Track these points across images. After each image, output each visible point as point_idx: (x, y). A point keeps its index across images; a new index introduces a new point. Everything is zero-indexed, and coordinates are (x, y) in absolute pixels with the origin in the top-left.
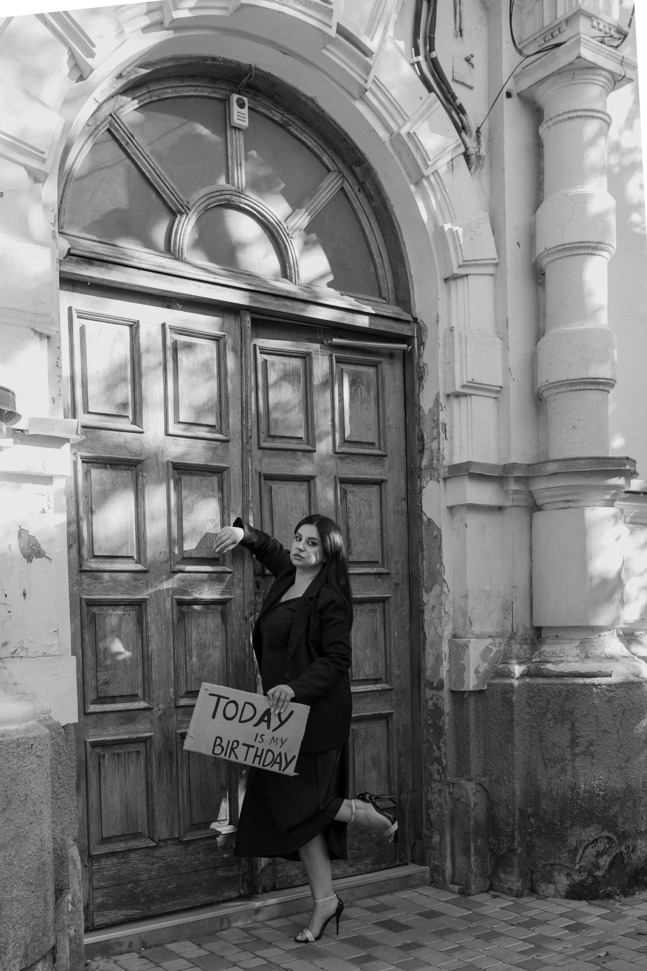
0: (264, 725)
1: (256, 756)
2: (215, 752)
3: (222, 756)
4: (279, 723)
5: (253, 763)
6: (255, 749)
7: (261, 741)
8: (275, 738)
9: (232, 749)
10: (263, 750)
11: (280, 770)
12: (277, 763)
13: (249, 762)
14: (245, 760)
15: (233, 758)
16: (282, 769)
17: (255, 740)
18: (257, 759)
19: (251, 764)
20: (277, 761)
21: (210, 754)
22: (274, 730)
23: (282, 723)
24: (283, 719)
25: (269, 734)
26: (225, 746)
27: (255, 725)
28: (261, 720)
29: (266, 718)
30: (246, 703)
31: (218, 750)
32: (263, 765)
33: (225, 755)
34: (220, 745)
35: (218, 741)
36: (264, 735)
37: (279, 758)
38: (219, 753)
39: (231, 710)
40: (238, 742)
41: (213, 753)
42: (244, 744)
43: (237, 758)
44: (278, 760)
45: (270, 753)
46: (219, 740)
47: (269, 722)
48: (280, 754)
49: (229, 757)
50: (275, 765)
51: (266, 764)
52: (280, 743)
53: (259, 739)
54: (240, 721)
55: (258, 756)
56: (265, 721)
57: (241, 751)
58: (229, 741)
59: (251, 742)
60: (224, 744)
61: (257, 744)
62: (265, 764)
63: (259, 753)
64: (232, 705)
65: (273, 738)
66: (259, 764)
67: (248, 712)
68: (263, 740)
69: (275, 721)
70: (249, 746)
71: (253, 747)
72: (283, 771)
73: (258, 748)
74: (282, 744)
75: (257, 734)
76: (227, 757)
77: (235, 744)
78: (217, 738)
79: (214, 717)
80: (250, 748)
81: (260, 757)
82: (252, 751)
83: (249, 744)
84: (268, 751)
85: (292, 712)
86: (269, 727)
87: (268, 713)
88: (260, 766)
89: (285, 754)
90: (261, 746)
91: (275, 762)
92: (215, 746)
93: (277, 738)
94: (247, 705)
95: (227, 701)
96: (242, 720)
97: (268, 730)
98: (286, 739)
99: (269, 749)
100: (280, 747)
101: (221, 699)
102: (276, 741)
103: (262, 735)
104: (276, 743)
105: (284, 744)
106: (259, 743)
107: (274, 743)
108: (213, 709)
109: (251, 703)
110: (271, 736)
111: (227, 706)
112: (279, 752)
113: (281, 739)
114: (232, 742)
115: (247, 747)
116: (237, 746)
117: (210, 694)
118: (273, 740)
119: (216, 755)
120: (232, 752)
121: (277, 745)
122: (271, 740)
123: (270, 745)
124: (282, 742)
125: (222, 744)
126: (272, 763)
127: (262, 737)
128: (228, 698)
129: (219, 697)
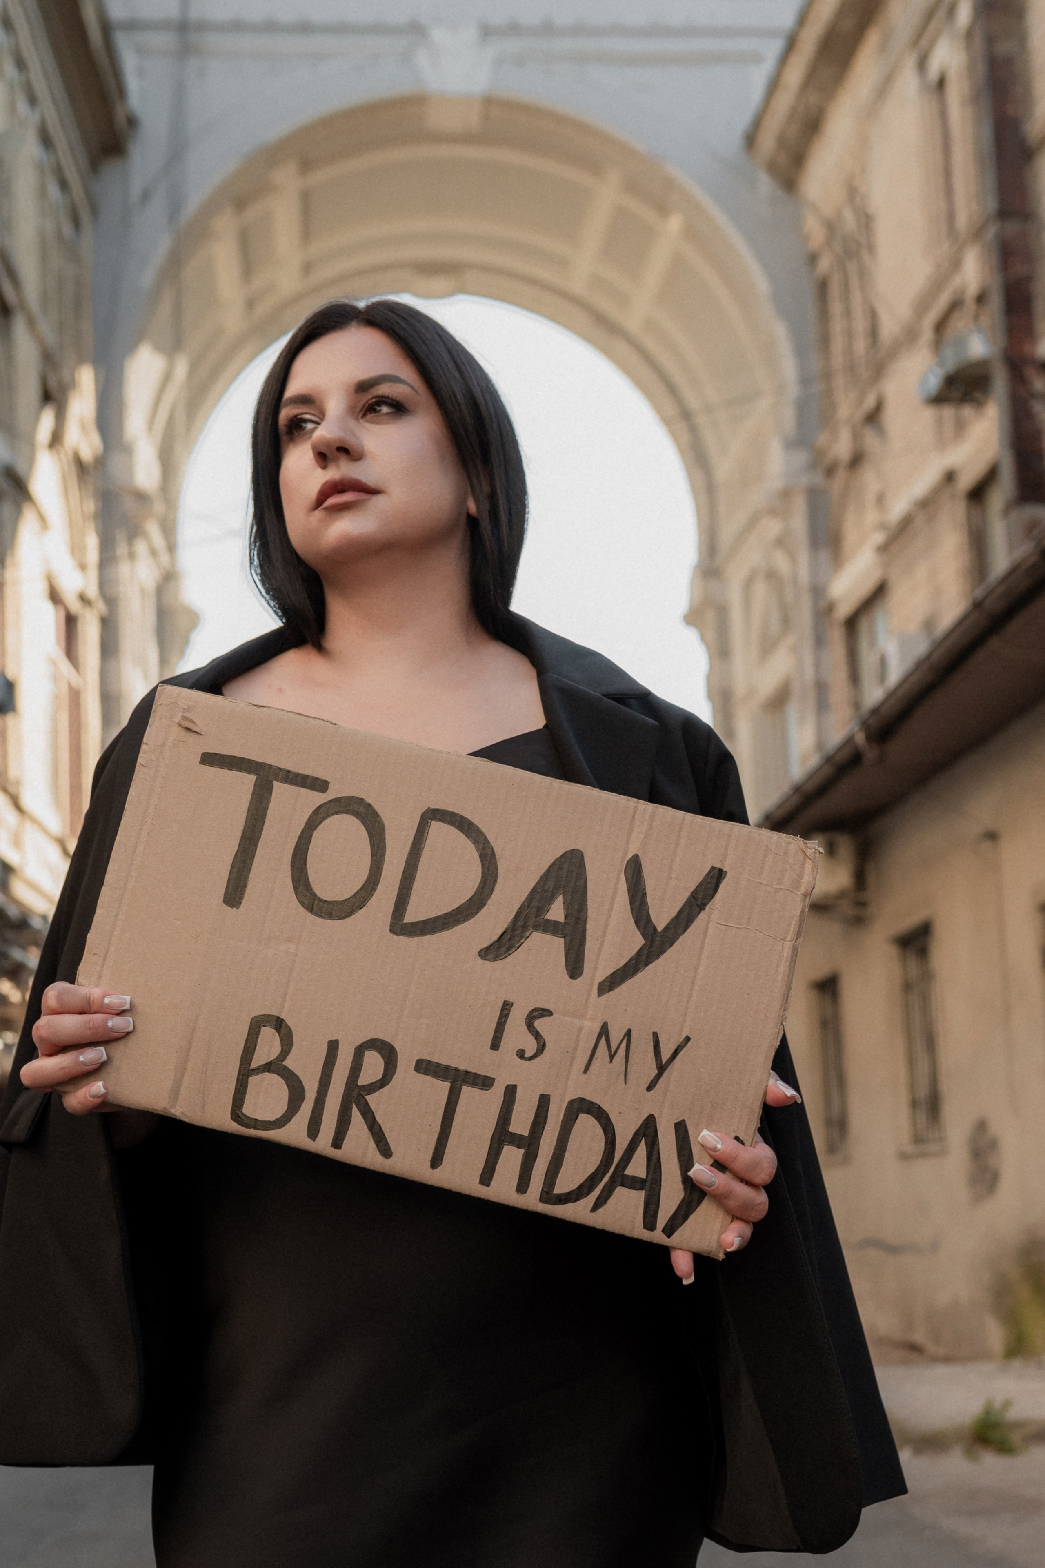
0: (545, 947)
1: (502, 1137)
2: (248, 1109)
3: (292, 1132)
4: (639, 941)
5: (486, 1177)
6: (496, 1095)
7: (531, 1047)
8: (616, 1036)
9: (356, 1096)
10: (544, 1101)
11: (650, 1223)
12: (634, 1183)
13: (459, 1176)
14: (436, 1160)
15: (360, 1150)
16: (662, 1220)
17: (495, 1045)
18: (512, 1157)
19: (470, 1185)
20: (629, 1171)
21: (219, 1118)
22: (607, 986)
23: (656, 942)
24: (661, 918)
25: (577, 1009)
26: (309, 1072)
27: (494, 952)
28: (529, 920)
29: (557, 912)
30: (431, 815)
31: (266, 1097)
32: (547, 1196)
33: (313, 1130)
34: (276, 1066)
35: (269, 1045)
36: (546, 1013)
37: (641, 1151)
38: (272, 1118)
39: (339, 858)
40: (389, 1054)
41: (237, 1115)
42: (424, 1067)
43: (386, 1152)
44: (638, 1168)
45: (586, 1123)
46: (271, 1038)
47: (574, 934)
48: (648, 1130)
49: (337, 1143)
50: (620, 1192)
51: (565, 1184)
52: (645, 1065)
53: (516, 1035)
54: (400, 927)
55: (517, 1140)
56: (552, 928)
57: (409, 1106)
58: (333, 1047)
59: (469, 1055)
60: (305, 1064)
61: (504, 1068)
62: (562, 1188)
63: (521, 1125)
64: (347, 830)
65: (604, 1031)
66: (523, 1186)
67: (449, 872)
68: (541, 1048)
70: (458, 1079)
71: (485, 1083)
72: (669, 1230)
73: (511, 1092)
74: (662, 1069)
75: (507, 1007)
76: (323, 1145)
77: (373, 1065)
78: (256, 1025)
79: (234, 896)
80: (466, 1090)
81: (529, 1144)
82: (479, 1111)
83: (461, 1064)
84: (579, 1107)
85: (716, 877)
86: (575, 967)
87: (566, 874)
88: (531, 1201)
89: (681, 1129)
90: (530, 1079)
91: (622, 1180)
92: (245, 1073)
93: (629, 1033)
94: (437, 828)
95: (318, 799)
96: (410, 917)
97: (573, 981)
98: (688, 1039)
99: (582, 1100)
100: (649, 1089)
101: (279, 789)
102: (622, 1051)
103: (535, 1010)
104: (624, 1060)
105: (668, 1070)
106: (518, 1060)
107: (611, 1062)
108: (233, 845)
109: (462, 817)
110: (592, 1019)
111: (316, 834)
112: (645, 1116)
113: (656, 1036)
114: (353, 1051)
115: (447, 1085)
116: (384, 1075)
117: (209, 759)
118: (603, 1041)
119: (255, 1128)
120: (356, 1115)
121: (629, 1077)
122: (594, 1042)
123: (588, 1072)
124: (656, 1056)
125: (289, 1063)
126: (601, 1181)
127: (538, 1024)
128: (321, 785)
129: (267, 776)
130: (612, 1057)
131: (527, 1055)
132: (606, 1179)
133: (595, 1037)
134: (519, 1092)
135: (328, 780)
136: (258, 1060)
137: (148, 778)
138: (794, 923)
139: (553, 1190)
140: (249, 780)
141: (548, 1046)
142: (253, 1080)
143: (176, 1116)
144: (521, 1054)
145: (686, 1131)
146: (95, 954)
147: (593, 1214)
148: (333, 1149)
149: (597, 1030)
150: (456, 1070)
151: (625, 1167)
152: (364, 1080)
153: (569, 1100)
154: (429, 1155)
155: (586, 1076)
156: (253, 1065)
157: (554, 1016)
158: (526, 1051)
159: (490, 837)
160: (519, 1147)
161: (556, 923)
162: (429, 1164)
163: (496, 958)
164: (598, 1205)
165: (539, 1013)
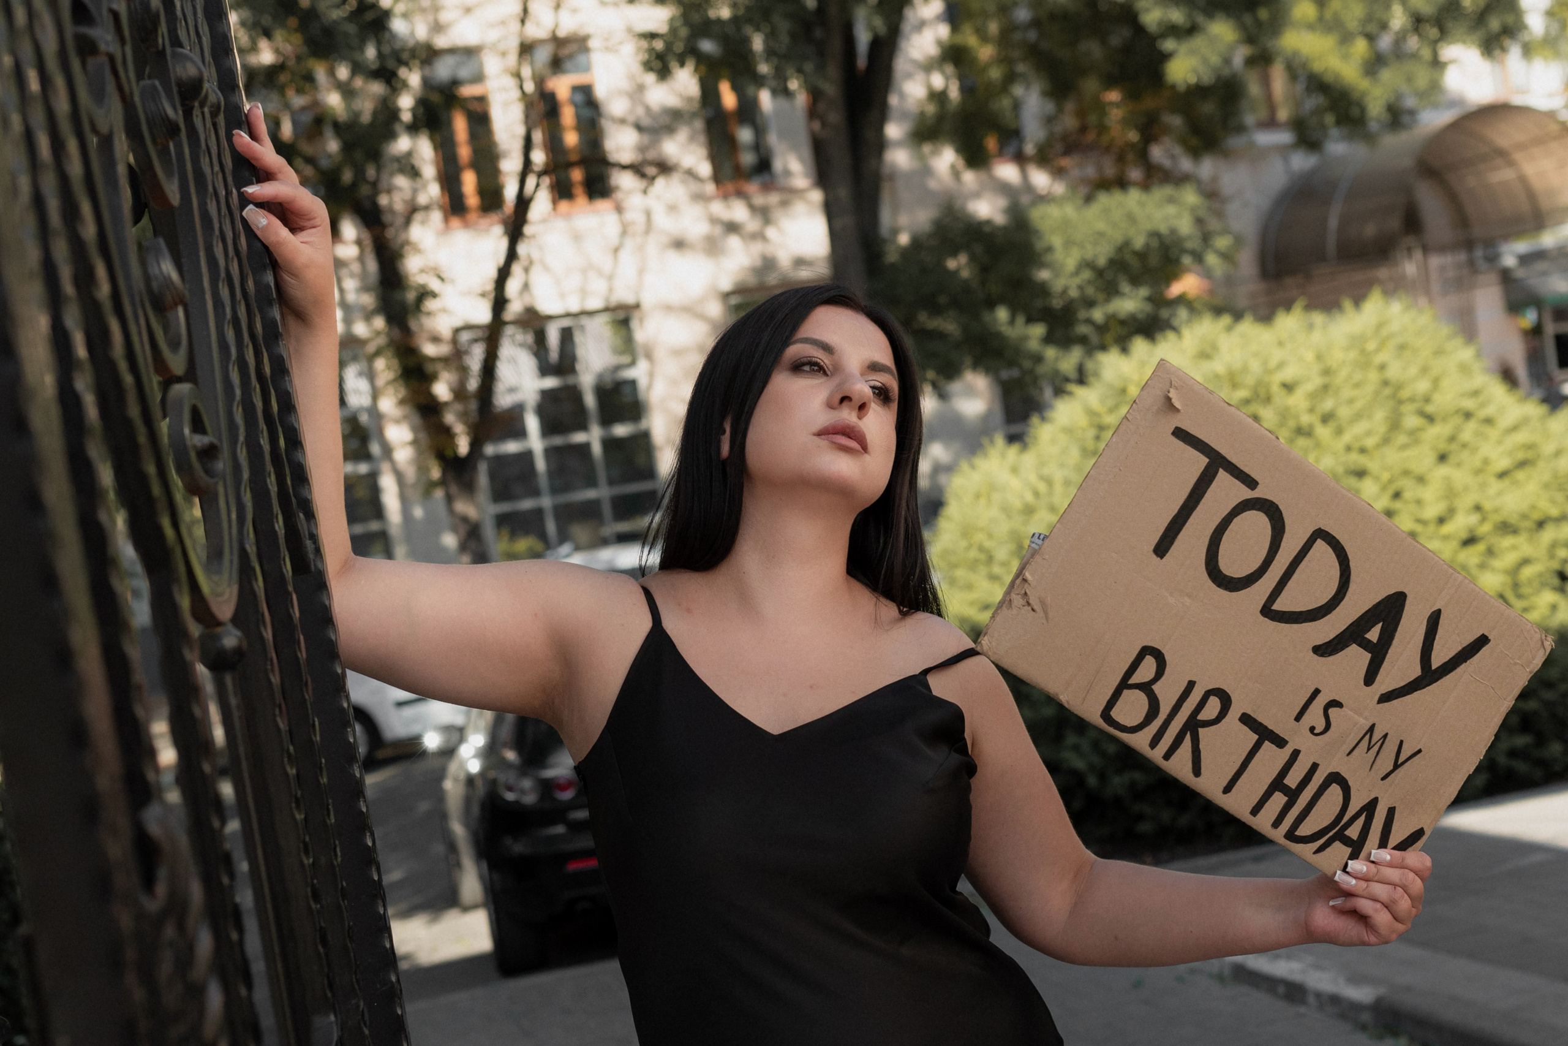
0: (1356, 658)
1: (1277, 784)
2: (1115, 713)
3: (1140, 741)
4: (1417, 672)
5: (1255, 811)
6: (1285, 753)
7: (1320, 726)
8: (1377, 735)
9: (1193, 725)
10: (1315, 767)
12: (1347, 841)
13: (1238, 804)
14: (1227, 789)
15: (1179, 766)
17: (1298, 718)
18: (1279, 800)
19: (1243, 813)
20: (1348, 833)
21: (1092, 713)
22: (1386, 698)
23: (1427, 677)
24: (1436, 662)
25: (1360, 708)
26: (1167, 697)
27: (1324, 650)
28: (1353, 635)
29: (1373, 635)
30: (1319, 534)
31: (1130, 709)
32: (1291, 836)
33: (1154, 743)
34: (1146, 688)
35: (1147, 670)
36: (1339, 705)
37: (1361, 821)
38: (1129, 725)
39: (1245, 545)
40: (1226, 702)
41: (1106, 715)
42: (1246, 719)
43: (1197, 772)
44: (1353, 832)
45: (1335, 790)
46: (1149, 664)
47: (1378, 653)
48: (1370, 807)
49: (1167, 756)
50: (1337, 845)
51: (1304, 830)
52: (1386, 762)
53: (1316, 715)
54: (1267, 611)
55: (1286, 790)
56: (1366, 645)
57: (1225, 744)
58: (1191, 685)
59: (1276, 720)
60: (1167, 692)
61: (1298, 737)
62: (1300, 833)
63: (1292, 780)
64: (1257, 523)
65: (1371, 729)
66: (1276, 824)
67: (1315, 581)
68: (1327, 727)
69: (1401, 661)
70: (1265, 734)
71: (1280, 742)
73: (1296, 753)
74: (1396, 766)
75: (1317, 692)
76: (1156, 755)
77: (1213, 707)
78: (1146, 651)
79: (1162, 549)
80: (1267, 744)
81: (1293, 795)
82: (1269, 762)
83: (1271, 726)
84: (1335, 778)
85: (1482, 642)
86: (1370, 678)
87: (1390, 609)
88: (1278, 835)
89: (1391, 812)
90: (1311, 749)
91: (1341, 837)
92: (1124, 684)
93: (1385, 736)
94: (1320, 545)
95: (1246, 494)
96: (1278, 606)
97: (1365, 687)
98: (1420, 751)
99: (1338, 774)
100: (1383, 779)
101: (1222, 475)
102: (1376, 748)
103: (1334, 701)
104: (1375, 754)
105: (1400, 769)
106: (1309, 732)
107: (1367, 753)
108: (1175, 508)
109: (1338, 542)
110: (1366, 718)
111: (1235, 520)
112: (1372, 797)
113: (1402, 742)
114: (1203, 693)
115: (1256, 737)
116: (1217, 717)
117: (1180, 434)
118: (1368, 736)
119: (1115, 728)
120: (1188, 739)
121: (1374, 766)
122: (1362, 735)
123: (1350, 756)
124: (1396, 757)
125: (1156, 688)
126: (1328, 834)
127: (1332, 712)
128: (1252, 483)
129: (1217, 462)
130: (1369, 749)
131: (1316, 731)
132: (1331, 834)
133: (1364, 732)
134: (1300, 757)
135: (1259, 482)
136: (1135, 679)
137: (1129, 432)
138: (1516, 690)
139: (1296, 831)
140: (1203, 461)
141: (1332, 728)
142: (1126, 692)
143: (1061, 701)
144: (1312, 729)
145: (1394, 814)
146: (1044, 559)
147: (1314, 856)
148: (1162, 759)
149: (1367, 728)
150: (1266, 727)
151: (1346, 829)
152: (1201, 717)
153: (1330, 771)
154: (1225, 783)
155: (1347, 757)
156: (1131, 682)
157: (1344, 709)
158: (1317, 728)
159: (1352, 564)
160: (1285, 795)
161: (1370, 641)
162: (1221, 789)
163: (1322, 655)
164: (1319, 849)
165: (1335, 704)
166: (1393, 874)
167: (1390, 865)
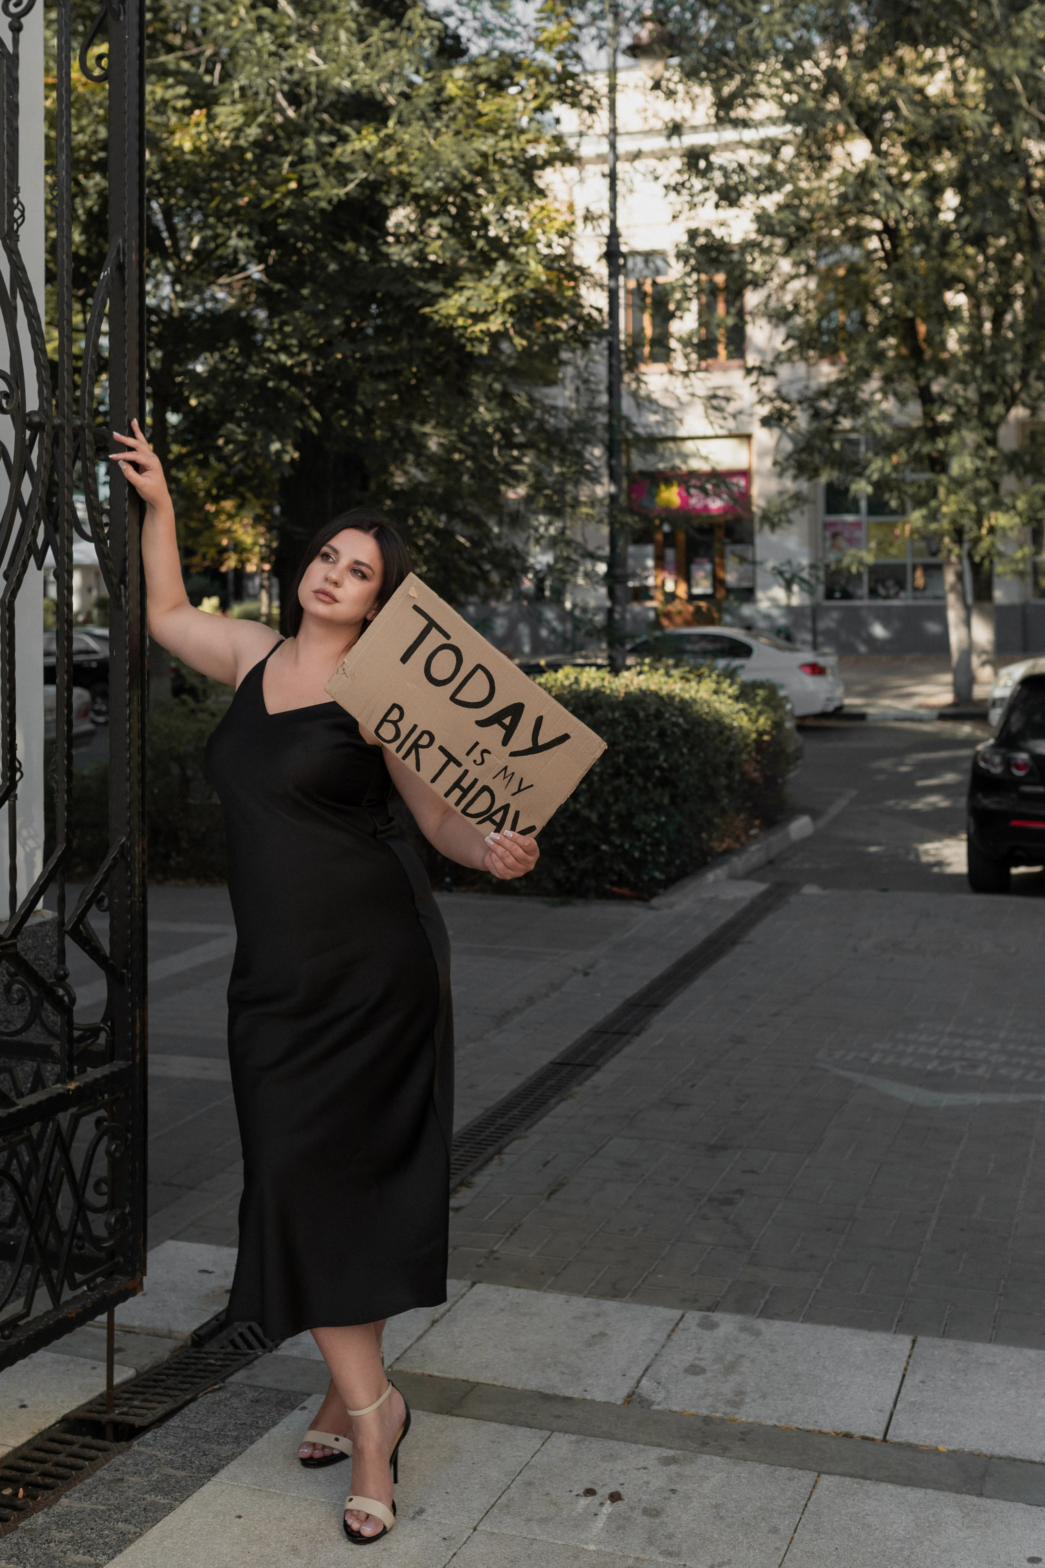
0: (498, 731)
1: (457, 784)
4: (530, 745)
5: (447, 795)
6: (460, 771)
7: (479, 761)
8: (509, 772)
9: (416, 746)
10: (476, 781)
12: (494, 822)
17: (468, 754)
18: (457, 793)
20: (494, 818)
22: (513, 754)
23: (536, 749)
24: (541, 741)
25: (499, 757)
26: (404, 730)
27: (482, 723)
28: (497, 719)
29: (507, 721)
30: (479, 667)
31: (388, 731)
33: (398, 750)
34: (395, 723)
35: (395, 715)
36: (489, 753)
37: (501, 814)
38: (387, 739)
39: (444, 665)
40: (432, 738)
41: (377, 731)
42: (441, 748)
43: (418, 769)
44: (498, 818)
45: (486, 794)
46: (396, 712)
47: (510, 732)
48: (506, 808)
49: (404, 758)
50: (488, 823)
51: (471, 810)
52: (514, 787)
53: (476, 754)
54: (453, 698)
55: (461, 788)
56: (503, 726)
57: (432, 758)
58: (415, 726)
59: (457, 752)
60: (404, 727)
61: (468, 763)
62: (469, 812)
63: (465, 784)
64: (449, 656)
65: (506, 768)
66: (457, 803)
67: (476, 689)
68: (483, 762)
69: (522, 738)
70: (451, 759)
71: (459, 764)
73: (466, 772)
74: (519, 790)
75: (477, 744)
77: (425, 740)
78: (395, 706)
79: (404, 661)
80: (452, 764)
81: (465, 792)
82: (452, 773)
83: (454, 754)
84: (485, 788)
85: (565, 737)
86: (505, 742)
87: (516, 710)
89: (517, 814)
90: (475, 772)
91: (490, 819)
92: (384, 720)
93: (513, 774)
94: (480, 672)
95: (445, 641)
96: (458, 697)
97: (503, 746)
98: (532, 786)
99: (488, 787)
100: (512, 795)
101: (434, 630)
102: (509, 778)
104: (508, 782)
105: (521, 792)
106: (473, 763)
107: (504, 780)
108: (411, 642)
109: (489, 672)
110: (503, 762)
111: (439, 653)
112: (507, 803)
113: (522, 779)
114: (421, 732)
115: (446, 759)
116: (428, 745)
117: (415, 608)
118: (504, 772)
120: (414, 752)
121: (507, 788)
122: (500, 770)
123: (495, 779)
124: (519, 786)
125: (399, 725)
126: (483, 815)
127: (485, 754)
128: (448, 637)
129: (432, 624)
130: (504, 778)
131: (477, 763)
132: (485, 816)
133: (502, 769)
134: (469, 773)
135: (451, 637)
136: (389, 718)
138: (586, 766)
139: (467, 810)
140: (425, 622)
141: (485, 763)
142: (385, 723)
144: (475, 761)
145: (519, 815)
149: (503, 767)
150: (452, 755)
151: (493, 816)
152: (421, 742)
153: (484, 785)
155: (493, 780)
157: (492, 755)
158: (477, 761)
159: (496, 684)
160: (461, 790)
161: (505, 724)
163: (481, 726)
164: (479, 823)
165: (485, 751)
166: (508, 843)
167: (511, 840)
